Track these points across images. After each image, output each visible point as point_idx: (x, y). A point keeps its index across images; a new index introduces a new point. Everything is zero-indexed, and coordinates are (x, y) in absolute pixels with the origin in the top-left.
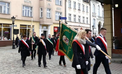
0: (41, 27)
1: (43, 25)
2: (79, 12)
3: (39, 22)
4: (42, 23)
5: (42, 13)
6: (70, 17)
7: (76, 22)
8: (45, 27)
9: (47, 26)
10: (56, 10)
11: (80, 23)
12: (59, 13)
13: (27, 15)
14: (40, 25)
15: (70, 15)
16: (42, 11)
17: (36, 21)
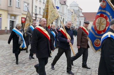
0: (9, 17)
1: (12, 15)
2: (44, 6)
3: (8, 11)
4: (10, 13)
6: (36, 9)
7: (40, 15)
8: (13, 17)
9: (15, 16)
15: (36, 7)
17: (4, 10)
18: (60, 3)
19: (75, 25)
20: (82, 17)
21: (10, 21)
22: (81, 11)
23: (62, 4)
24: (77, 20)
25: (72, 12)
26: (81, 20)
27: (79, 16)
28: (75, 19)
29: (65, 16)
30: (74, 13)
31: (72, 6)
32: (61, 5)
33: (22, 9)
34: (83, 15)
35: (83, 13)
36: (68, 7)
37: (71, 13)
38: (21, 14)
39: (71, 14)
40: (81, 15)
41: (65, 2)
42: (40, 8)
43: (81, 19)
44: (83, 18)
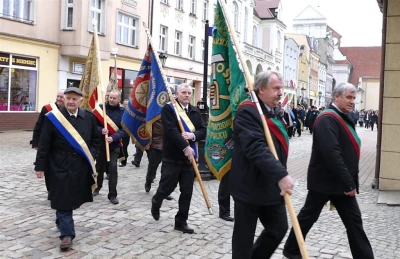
0: (65, 66)
1: (75, 60)
2: (193, 24)
3: (59, 45)
4: (69, 51)
5: (71, 10)
6: (163, 36)
7: (180, 57)
8: (78, 68)
10: (119, 5)
11: (194, 61)
12: (131, 21)
13: (22, 16)
14: (63, 56)
15: (165, 29)
16: (70, 5)
17: (47, 42)
18: (256, 14)
19: (312, 93)
20: (339, 63)
21: (69, 80)
22: (338, 44)
23: (262, 19)
24: (323, 75)
25: (302, 48)
26: (335, 76)
27: (328, 61)
28: (314, 73)
29: (274, 61)
30: (307, 48)
31: (301, 25)
32: (257, 21)
33: (111, 38)
34: (344, 58)
35: (344, 51)
36: (284, 26)
37: (299, 51)
38: (108, 55)
39: (296, 55)
40: (338, 56)
41: (272, 10)
42: (179, 34)
43: (338, 72)
44: (346, 68)
